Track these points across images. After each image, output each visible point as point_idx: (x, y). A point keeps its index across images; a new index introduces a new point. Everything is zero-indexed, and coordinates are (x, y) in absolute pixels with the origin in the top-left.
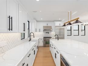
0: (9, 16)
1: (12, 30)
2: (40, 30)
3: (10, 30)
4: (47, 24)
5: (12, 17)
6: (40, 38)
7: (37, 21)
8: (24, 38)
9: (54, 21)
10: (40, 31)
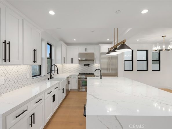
0: (5, 41)
1: (9, 61)
2: (72, 59)
3: (5, 61)
4: (86, 50)
5: (9, 42)
6: (71, 75)
7: (67, 44)
8: (40, 75)
9: (98, 43)
10: (72, 62)
